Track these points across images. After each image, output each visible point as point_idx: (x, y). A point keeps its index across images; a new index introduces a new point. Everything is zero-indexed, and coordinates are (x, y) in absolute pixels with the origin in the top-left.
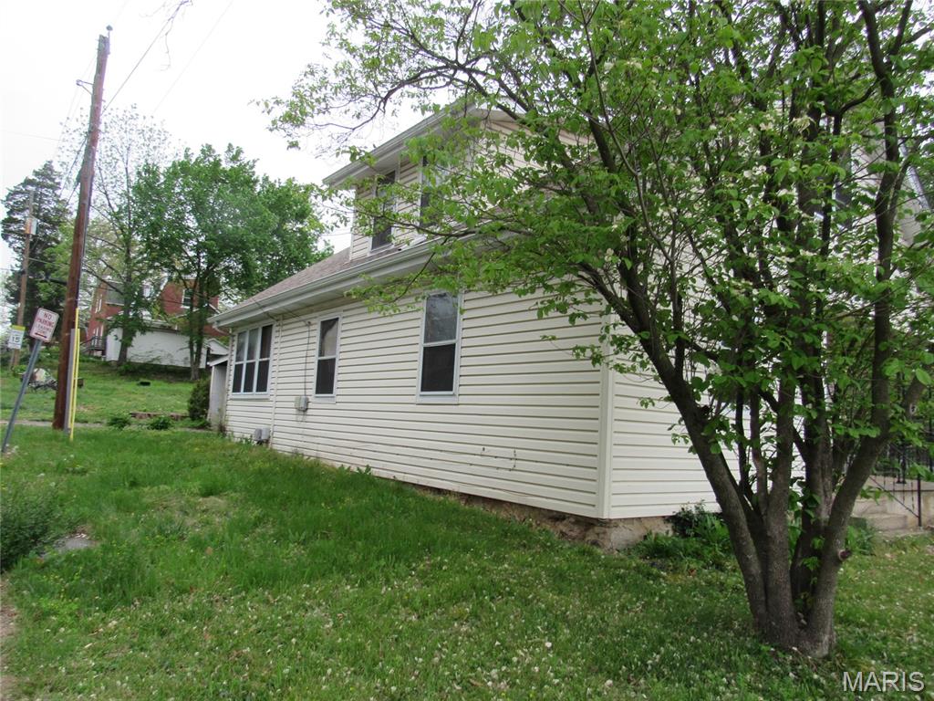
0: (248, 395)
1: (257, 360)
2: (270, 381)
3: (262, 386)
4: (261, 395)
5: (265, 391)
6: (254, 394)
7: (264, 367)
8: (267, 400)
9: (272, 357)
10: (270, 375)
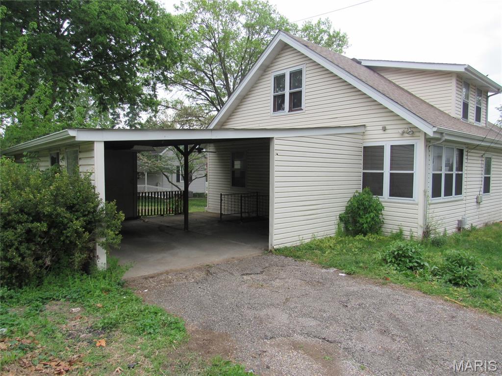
0: (449, 198)
1: (454, 172)
2: (464, 187)
3: (459, 191)
4: (459, 197)
5: (461, 194)
6: (454, 197)
7: (459, 178)
8: (462, 200)
9: (464, 172)
10: (464, 183)
